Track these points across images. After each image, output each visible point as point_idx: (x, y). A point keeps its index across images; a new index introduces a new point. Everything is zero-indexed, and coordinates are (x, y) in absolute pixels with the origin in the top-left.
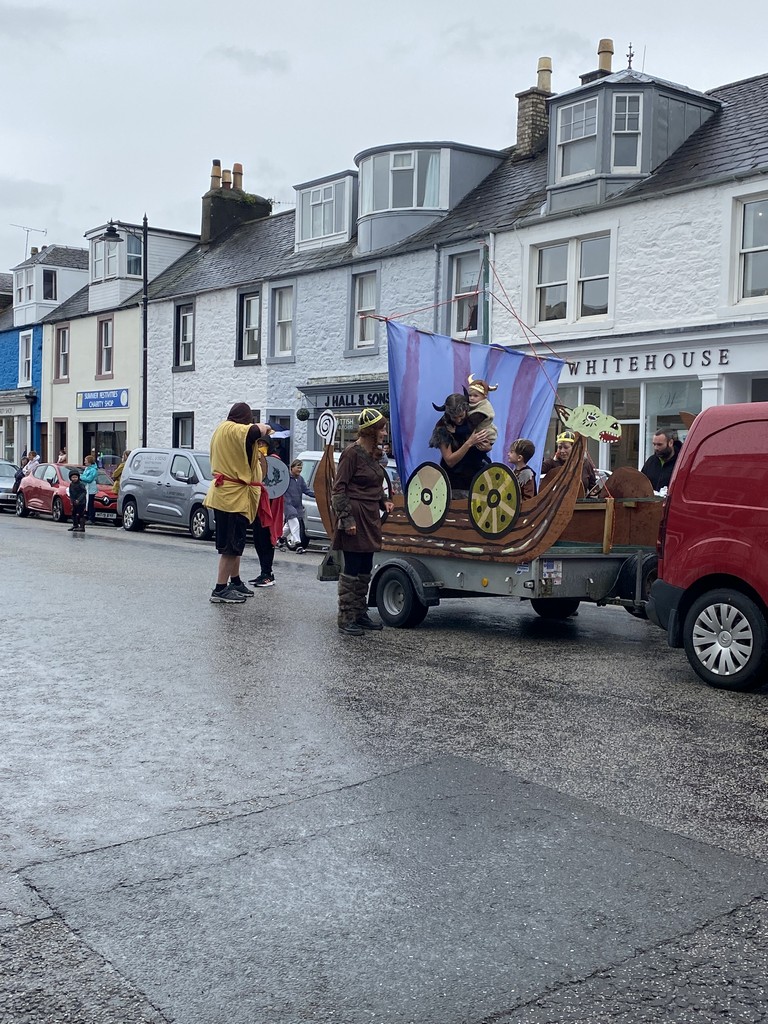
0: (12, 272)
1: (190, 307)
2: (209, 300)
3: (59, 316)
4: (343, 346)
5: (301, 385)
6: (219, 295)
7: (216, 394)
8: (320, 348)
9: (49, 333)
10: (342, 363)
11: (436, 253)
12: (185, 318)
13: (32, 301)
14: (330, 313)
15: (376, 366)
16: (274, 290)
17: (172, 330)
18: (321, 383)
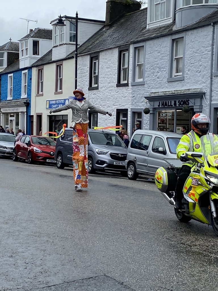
0: (19, 42)
1: (97, 58)
2: (106, 54)
3: (40, 63)
4: (167, 76)
5: (147, 96)
6: (110, 51)
7: (108, 101)
8: (156, 77)
9: (35, 71)
10: (166, 85)
11: (212, 27)
12: (95, 63)
13: (27, 56)
14: (161, 59)
15: (183, 86)
16: (135, 48)
17: (88, 69)
18: (156, 95)
